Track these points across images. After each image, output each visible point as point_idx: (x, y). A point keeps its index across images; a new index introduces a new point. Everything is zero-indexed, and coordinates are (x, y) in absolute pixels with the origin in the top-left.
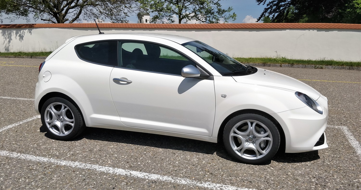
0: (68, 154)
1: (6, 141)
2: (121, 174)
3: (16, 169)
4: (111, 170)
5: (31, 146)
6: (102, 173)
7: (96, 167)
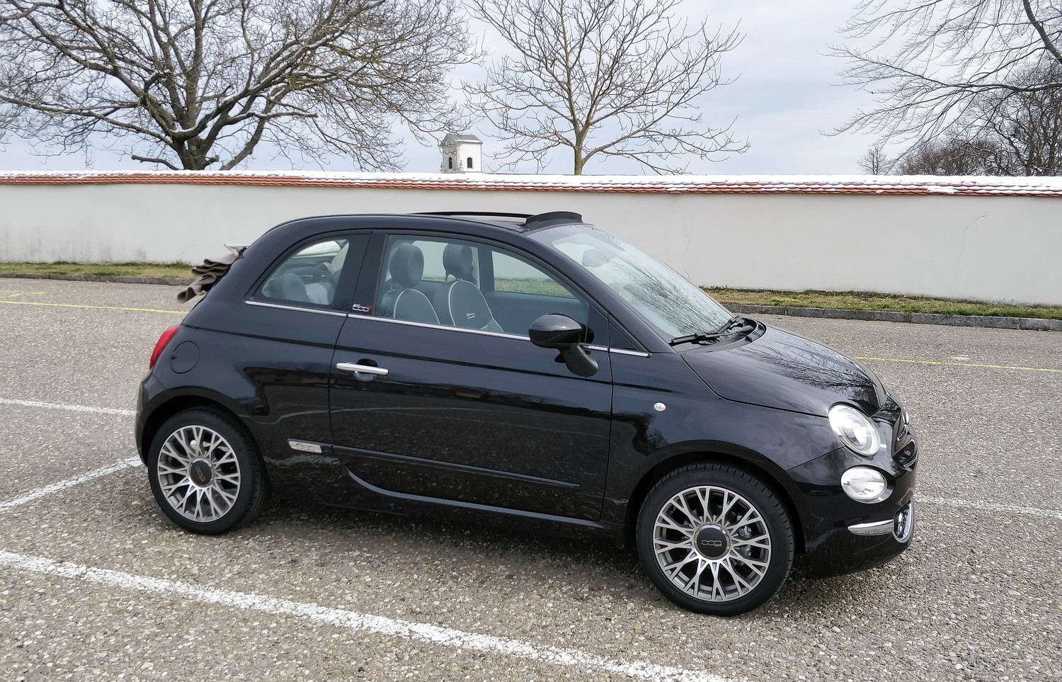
0: (227, 571)
1: (43, 530)
2: (384, 631)
3: (77, 608)
4: (354, 620)
5: (118, 545)
6: (327, 628)
7: (311, 610)
